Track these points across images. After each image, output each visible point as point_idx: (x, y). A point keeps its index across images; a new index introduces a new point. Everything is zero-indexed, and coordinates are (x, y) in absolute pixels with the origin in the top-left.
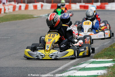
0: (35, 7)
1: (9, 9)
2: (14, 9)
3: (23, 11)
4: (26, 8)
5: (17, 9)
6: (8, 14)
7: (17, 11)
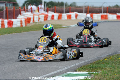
0: (69, 17)
1: (39, 19)
2: (46, 18)
3: (56, 20)
4: (60, 17)
5: (49, 19)
6: (38, 24)
7: (49, 21)
